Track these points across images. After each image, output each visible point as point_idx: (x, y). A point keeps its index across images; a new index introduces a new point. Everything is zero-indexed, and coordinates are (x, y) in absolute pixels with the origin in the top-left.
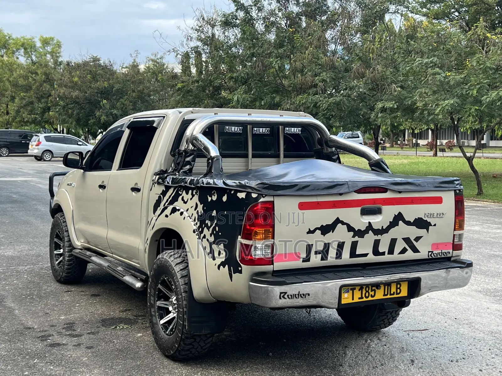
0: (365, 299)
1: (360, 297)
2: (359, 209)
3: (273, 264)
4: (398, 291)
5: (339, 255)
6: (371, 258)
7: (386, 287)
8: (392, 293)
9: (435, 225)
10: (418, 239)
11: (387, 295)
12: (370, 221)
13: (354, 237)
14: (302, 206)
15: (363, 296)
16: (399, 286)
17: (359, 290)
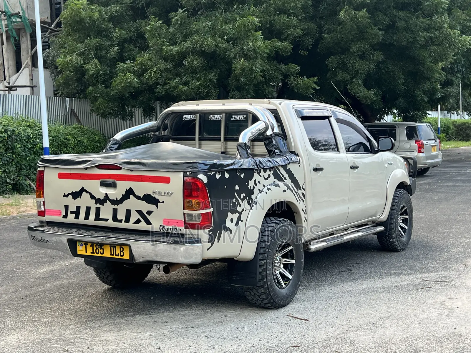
0: (95, 254)
2: (98, 182)
3: (45, 216)
4: (122, 254)
5: (87, 217)
6: (111, 223)
7: (112, 248)
8: (117, 254)
9: (163, 202)
10: (149, 213)
11: (113, 255)
12: (107, 193)
13: (96, 203)
14: (61, 176)
15: (94, 251)
16: (122, 250)
17: (91, 246)
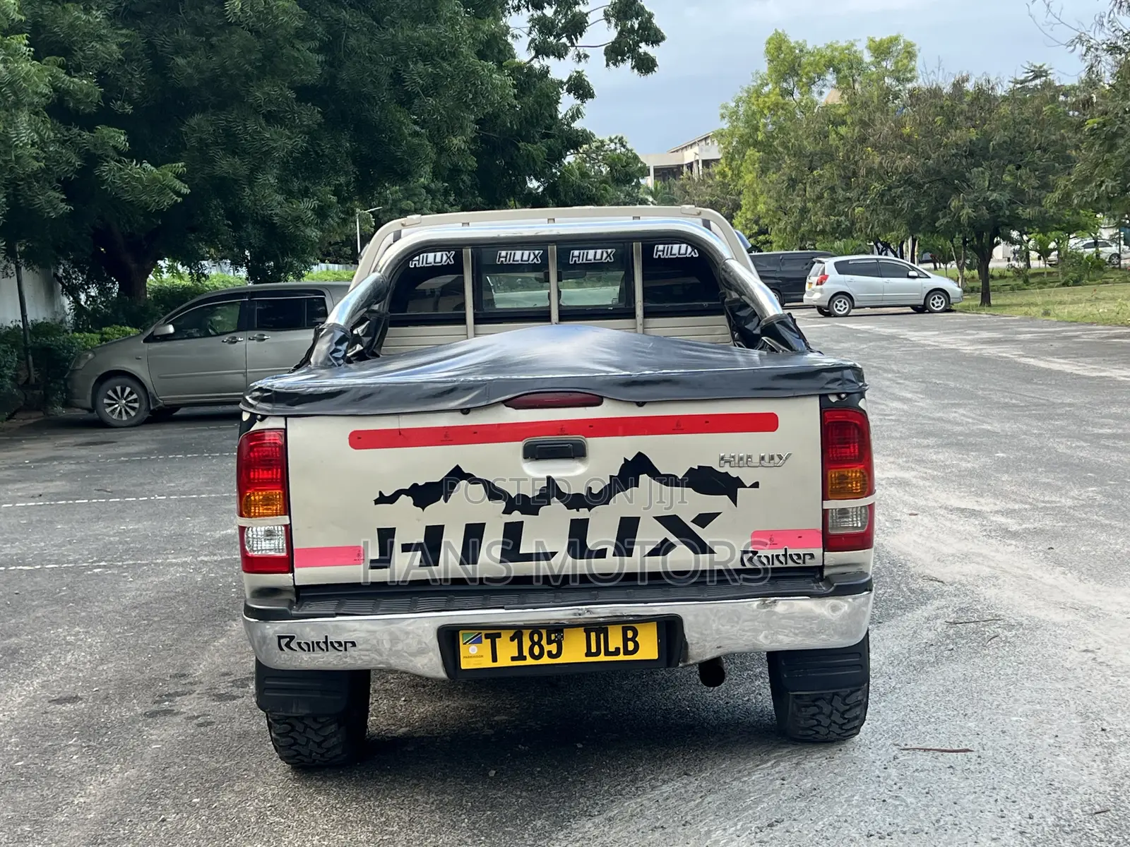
0: (530, 661)
1: (517, 655)
2: (518, 446)
3: (293, 571)
4: (631, 646)
7: (593, 635)
8: (612, 649)
9: (756, 485)
10: (704, 520)
11: (598, 653)
12: (554, 476)
13: (507, 511)
14: (359, 440)
15: (526, 653)
16: (630, 634)
17: (512, 639)
